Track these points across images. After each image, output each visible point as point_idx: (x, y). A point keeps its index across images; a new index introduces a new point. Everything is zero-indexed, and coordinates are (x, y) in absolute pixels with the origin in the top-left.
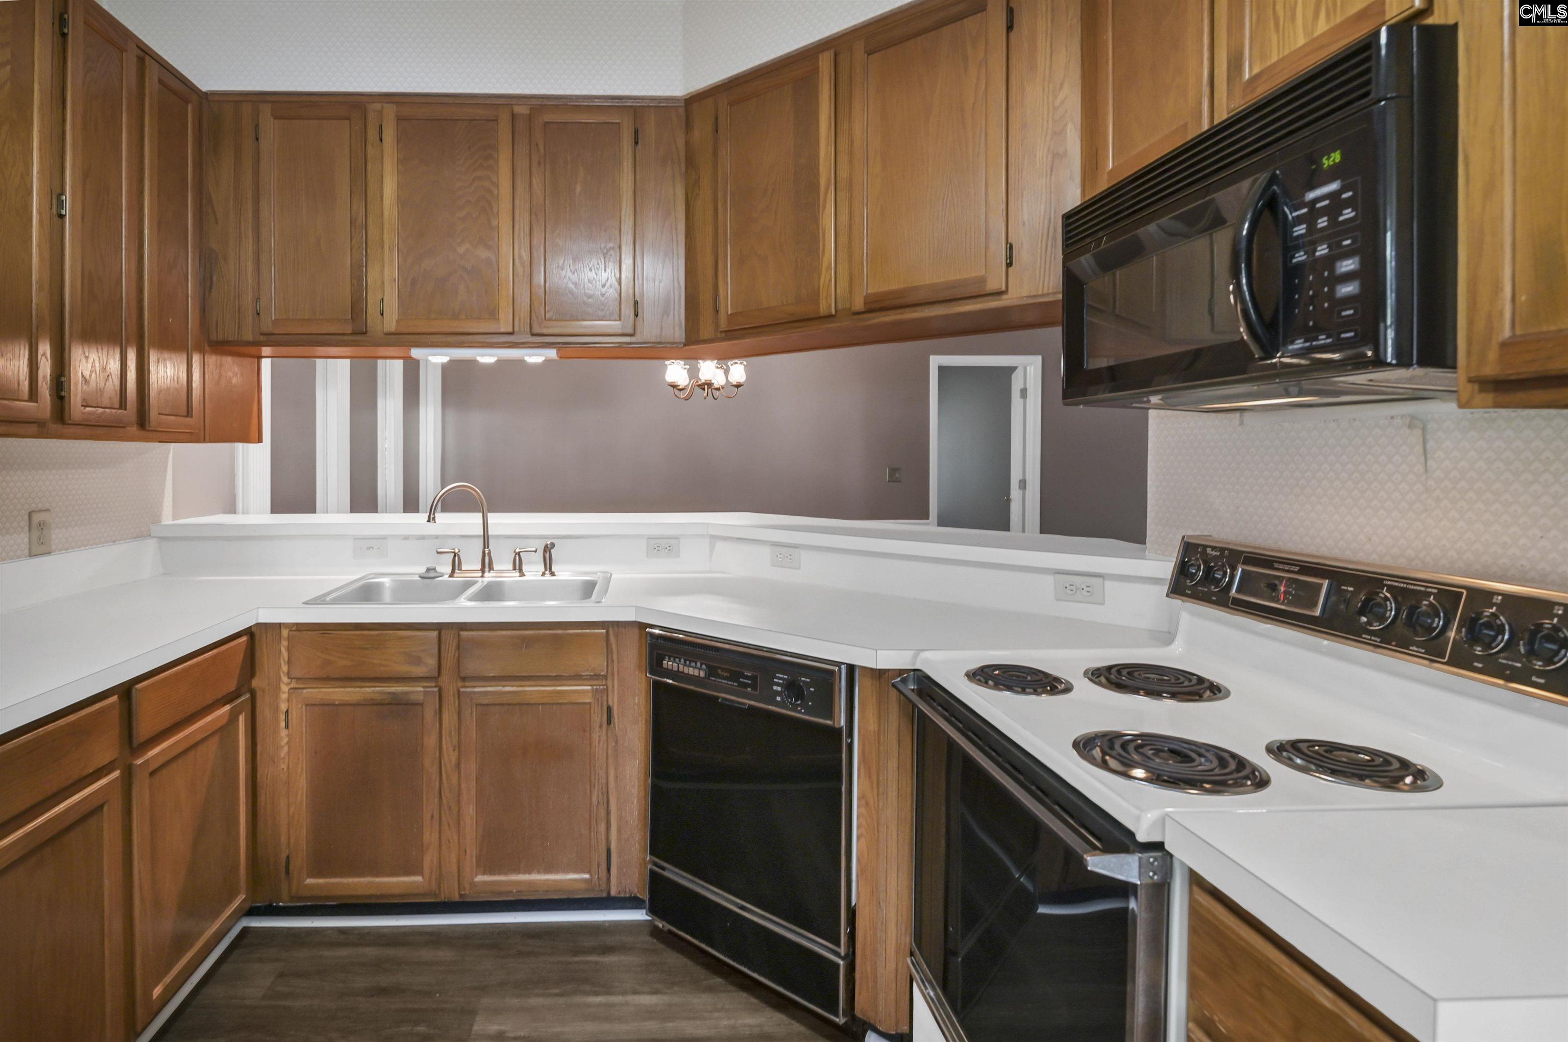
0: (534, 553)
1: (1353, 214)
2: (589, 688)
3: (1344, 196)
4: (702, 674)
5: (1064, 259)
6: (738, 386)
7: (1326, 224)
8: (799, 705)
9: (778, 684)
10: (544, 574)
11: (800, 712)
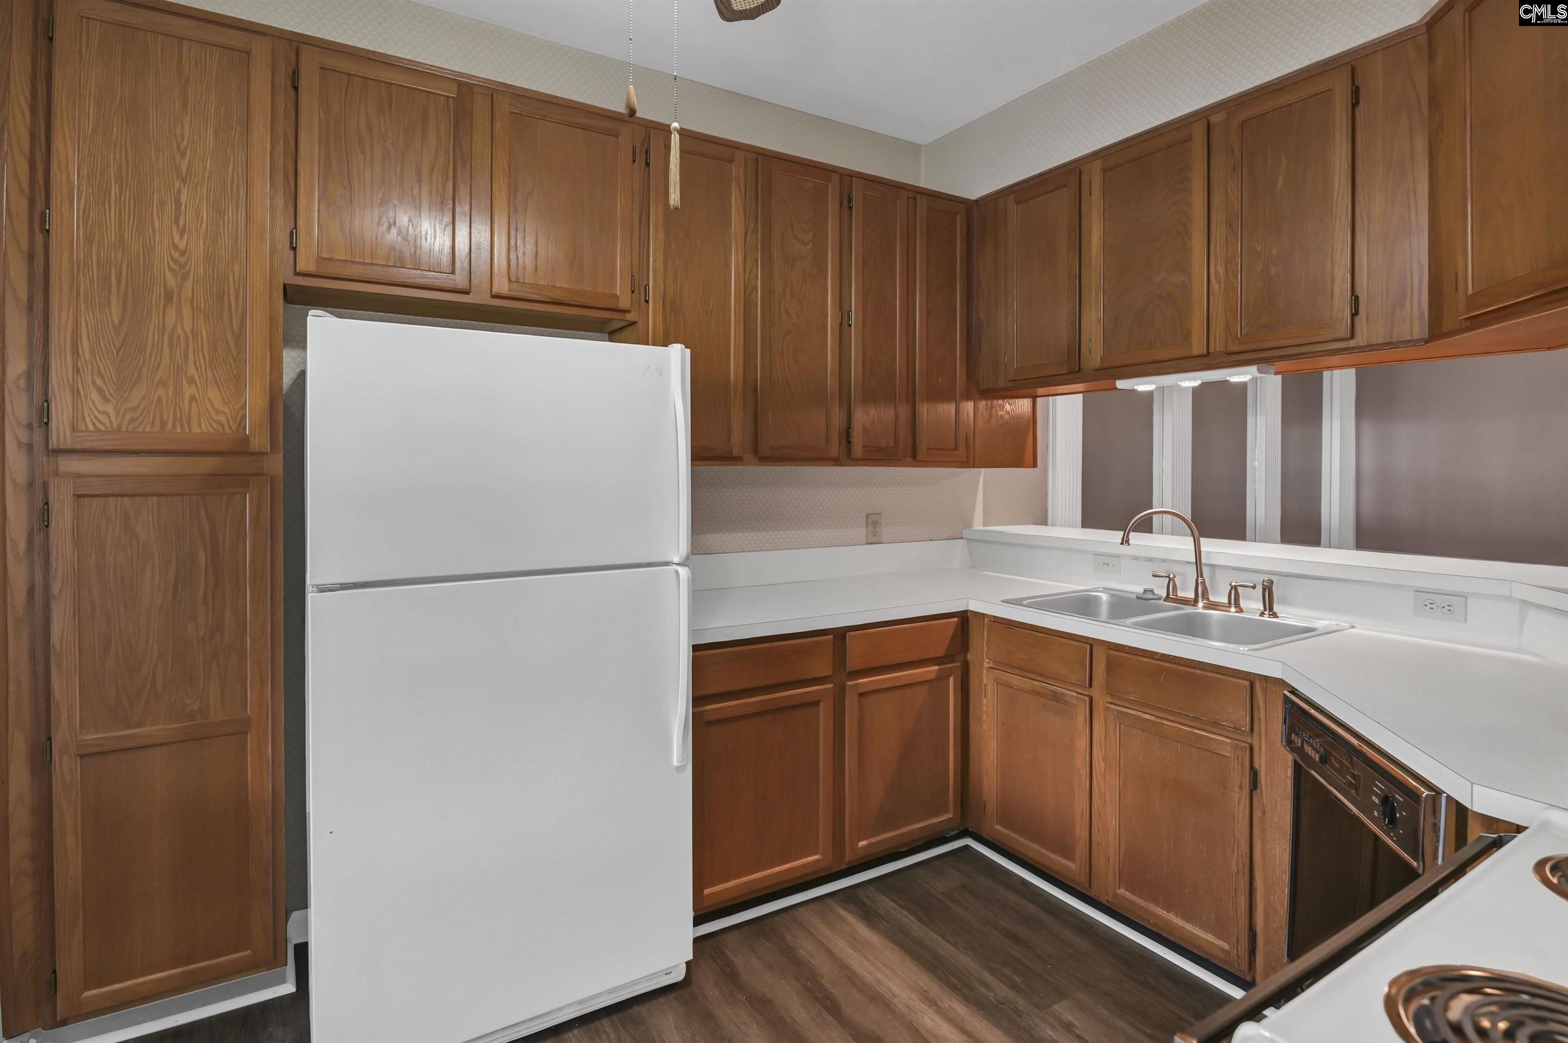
0: (1252, 589)
2: (1227, 740)
4: (1319, 756)
8: (1391, 830)
9: (1376, 795)
10: (1262, 614)
11: (1391, 838)
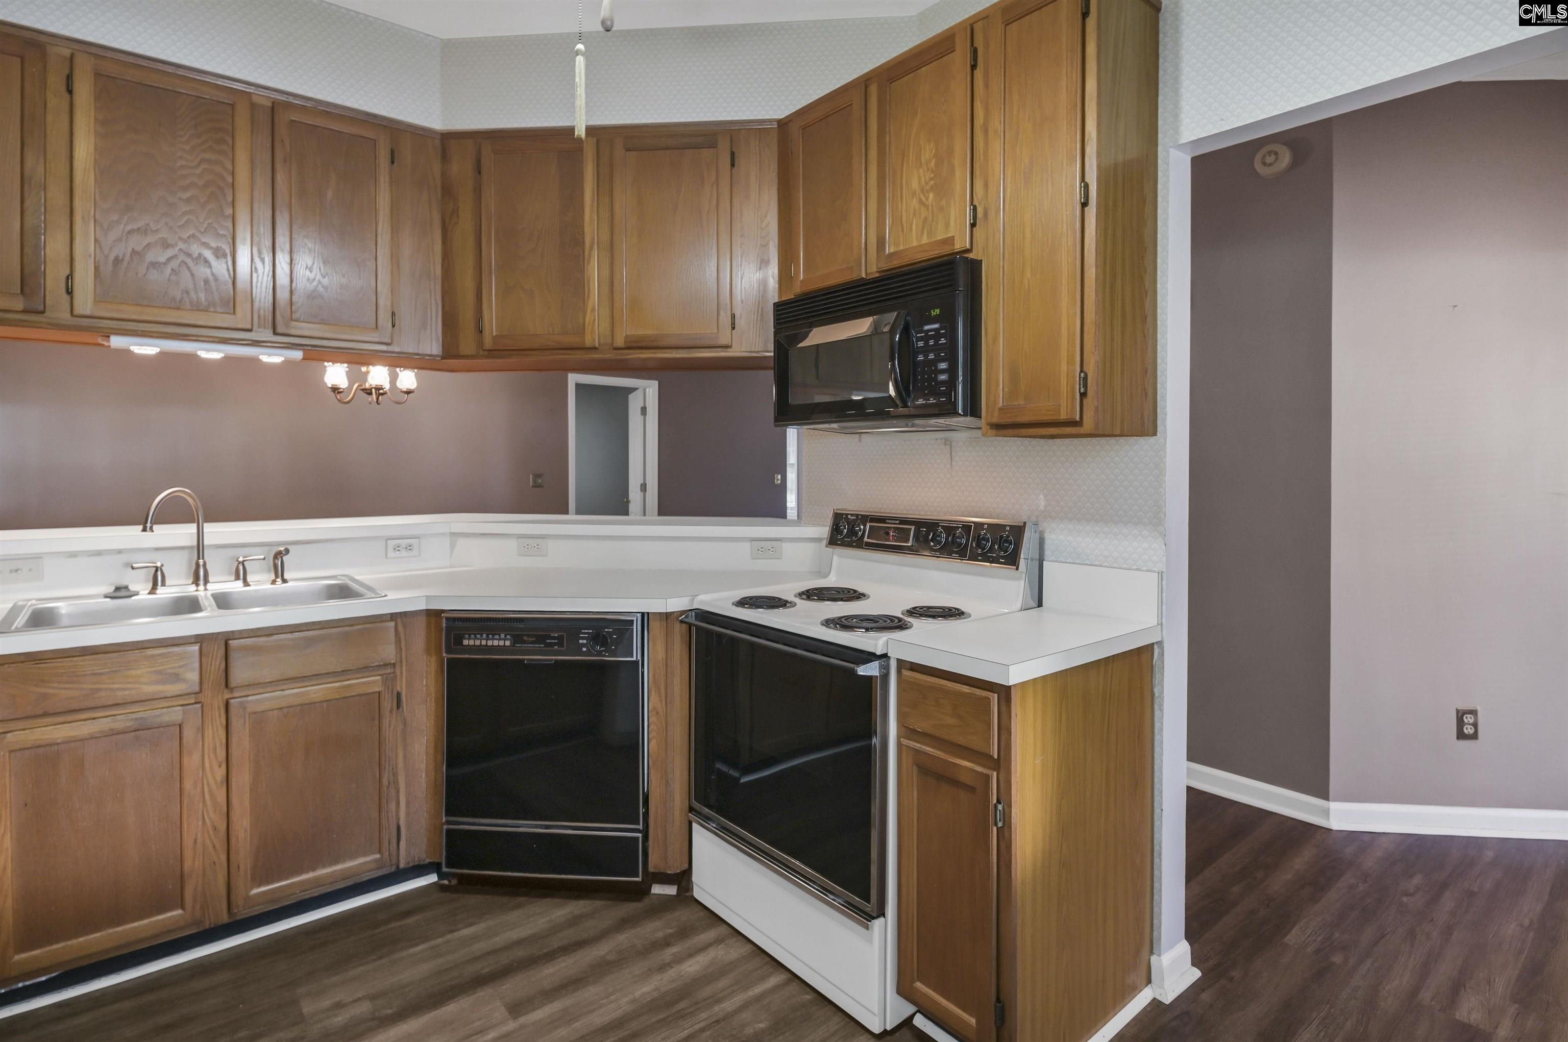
0: (262, 561)
1: (945, 341)
2: (379, 678)
3: (941, 332)
4: (508, 643)
5: (775, 332)
6: (408, 392)
7: (933, 343)
8: (603, 651)
9: (583, 638)
10: (274, 582)
11: (605, 656)
